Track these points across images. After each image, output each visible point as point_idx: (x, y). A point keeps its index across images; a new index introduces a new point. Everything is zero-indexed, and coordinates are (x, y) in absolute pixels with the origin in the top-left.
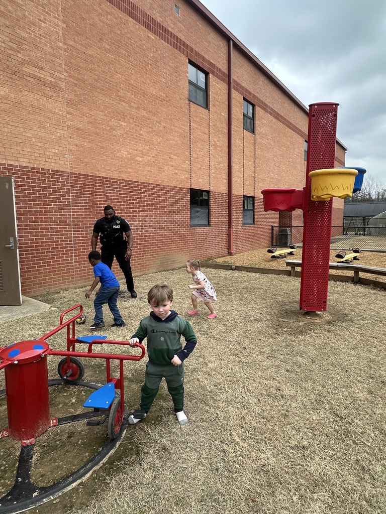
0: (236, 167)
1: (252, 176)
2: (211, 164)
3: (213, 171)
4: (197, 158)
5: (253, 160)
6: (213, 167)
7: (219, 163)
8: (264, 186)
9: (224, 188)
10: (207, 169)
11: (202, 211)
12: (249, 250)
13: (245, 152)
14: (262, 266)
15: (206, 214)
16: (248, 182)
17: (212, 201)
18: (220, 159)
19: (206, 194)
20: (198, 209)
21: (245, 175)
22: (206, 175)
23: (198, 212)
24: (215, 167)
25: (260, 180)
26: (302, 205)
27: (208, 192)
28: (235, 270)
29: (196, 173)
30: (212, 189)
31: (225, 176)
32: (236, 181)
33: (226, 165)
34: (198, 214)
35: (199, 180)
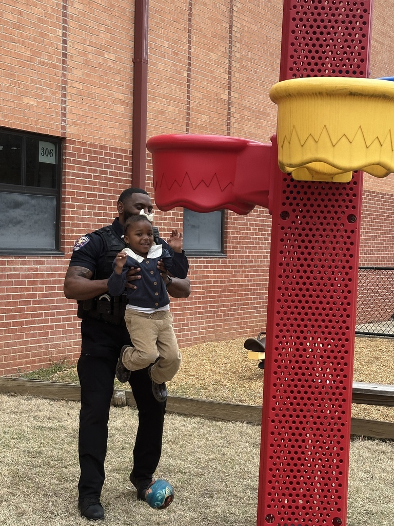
0: (161, 66)
1: (222, 100)
2: (71, 50)
3: (78, 73)
4: (15, 26)
5: (223, 47)
6: (80, 59)
7: (101, 49)
8: (259, 132)
9: (116, 132)
10: (55, 67)
11: (33, 202)
12: (204, 339)
13: (195, 19)
14: (222, 395)
15: (49, 216)
16: (205, 117)
17: (72, 172)
18: (104, 37)
19: (50, 146)
20: (19, 198)
21: (194, 93)
22: (50, 86)
23: (17, 205)
24: (87, 62)
25: (246, 113)
26: (267, 192)
27: (59, 142)
28: (122, 406)
29: (12, 75)
30: (71, 132)
31: (123, 93)
32: (162, 112)
33: (127, 56)
34: (16, 213)
35: (26, 100)
